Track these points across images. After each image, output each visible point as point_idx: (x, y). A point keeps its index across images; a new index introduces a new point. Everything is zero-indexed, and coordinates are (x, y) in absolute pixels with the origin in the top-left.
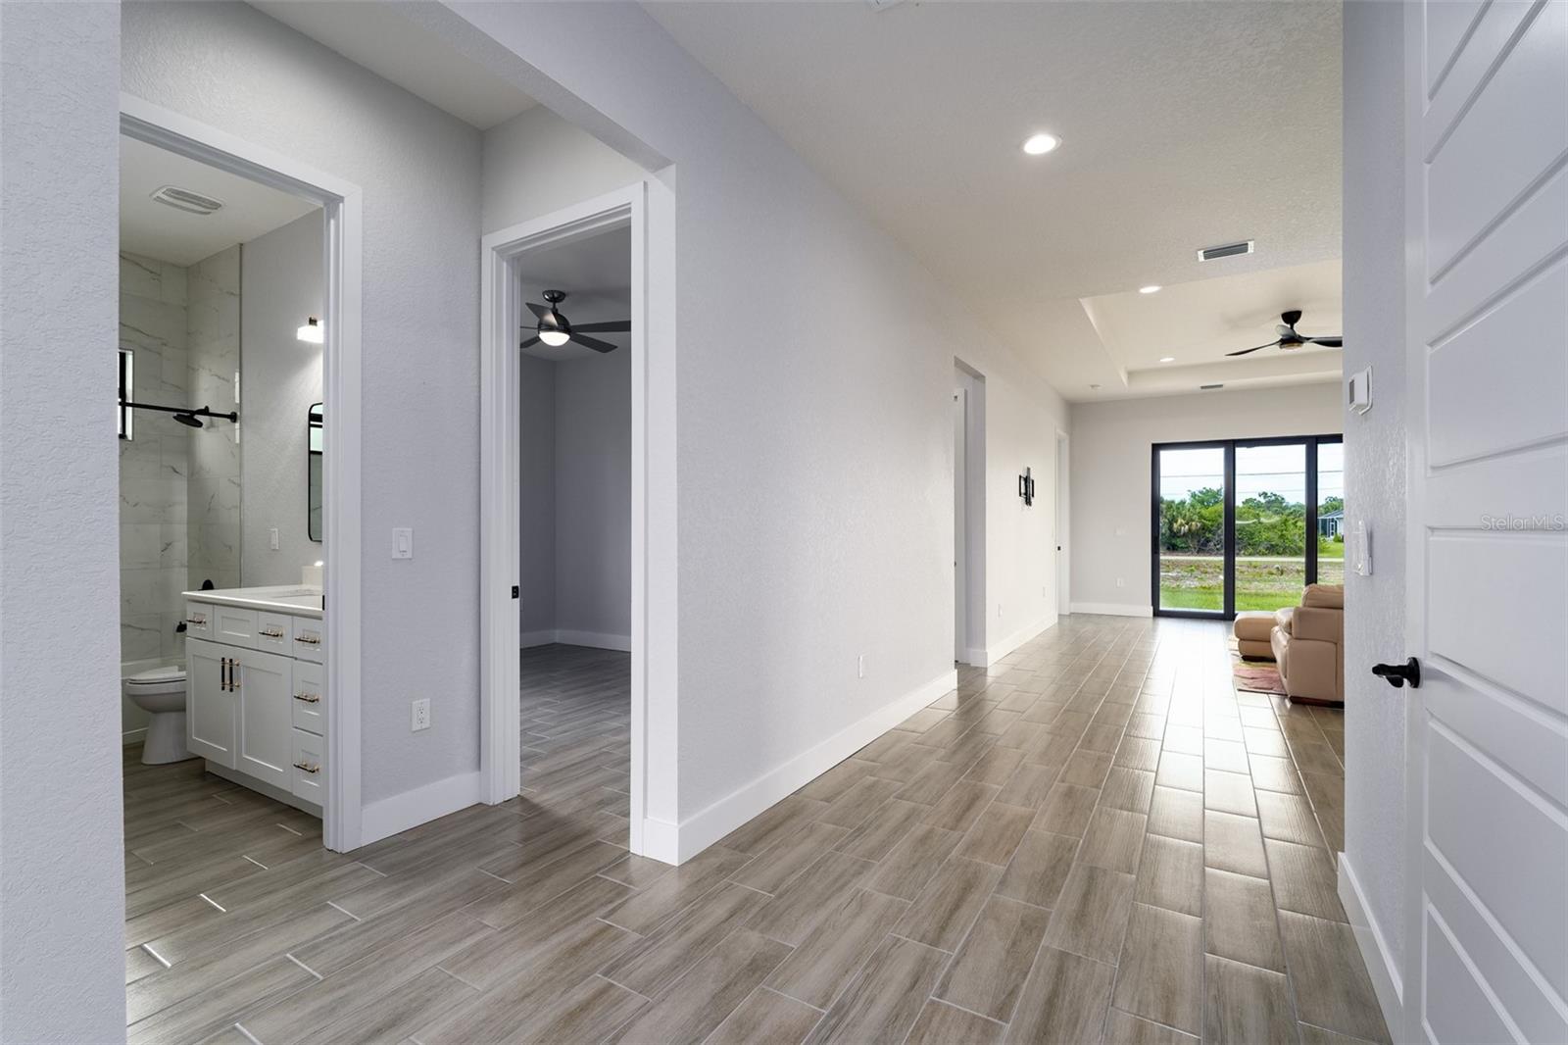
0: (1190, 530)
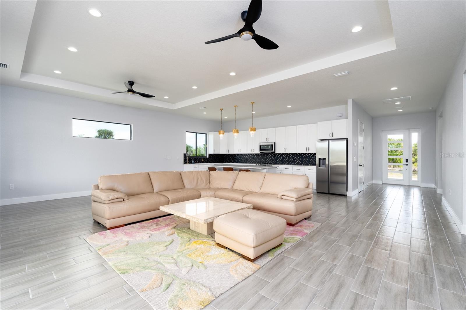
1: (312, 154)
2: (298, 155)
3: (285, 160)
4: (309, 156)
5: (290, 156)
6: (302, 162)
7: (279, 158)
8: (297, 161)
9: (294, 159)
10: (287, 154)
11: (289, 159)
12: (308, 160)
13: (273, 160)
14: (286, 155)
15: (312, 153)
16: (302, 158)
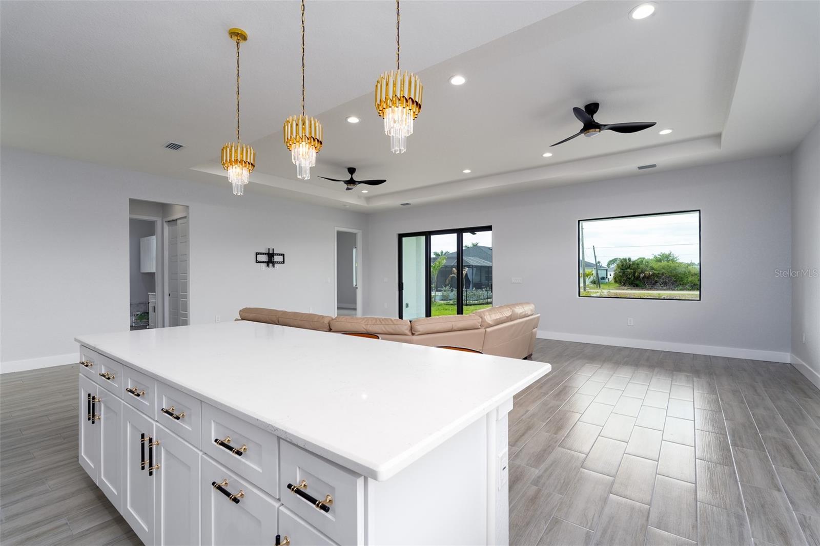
0: (645, 276)
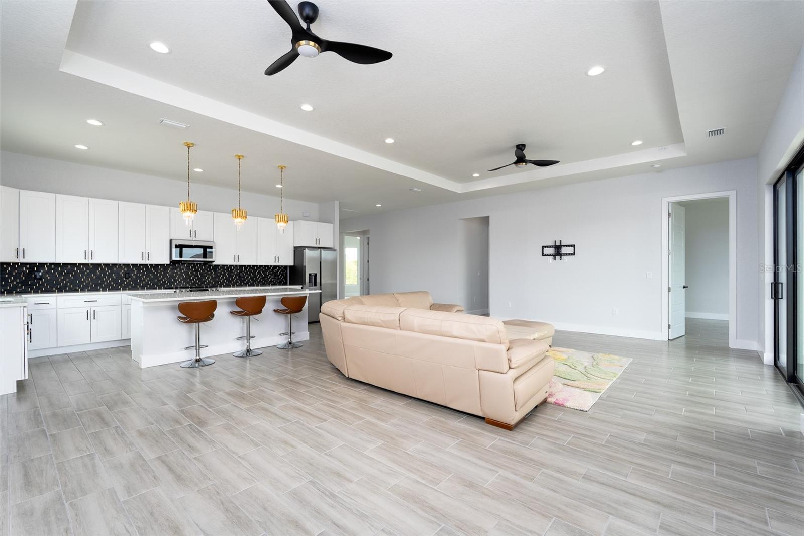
1: (270, 268)
2: (247, 268)
3: (221, 278)
4: (266, 270)
5: (231, 269)
6: (231, 282)
7: (207, 274)
8: (245, 280)
9: (240, 276)
10: (225, 266)
11: (230, 276)
12: (265, 277)
13: (190, 280)
14: (224, 268)
15: (271, 266)
16: (254, 274)
